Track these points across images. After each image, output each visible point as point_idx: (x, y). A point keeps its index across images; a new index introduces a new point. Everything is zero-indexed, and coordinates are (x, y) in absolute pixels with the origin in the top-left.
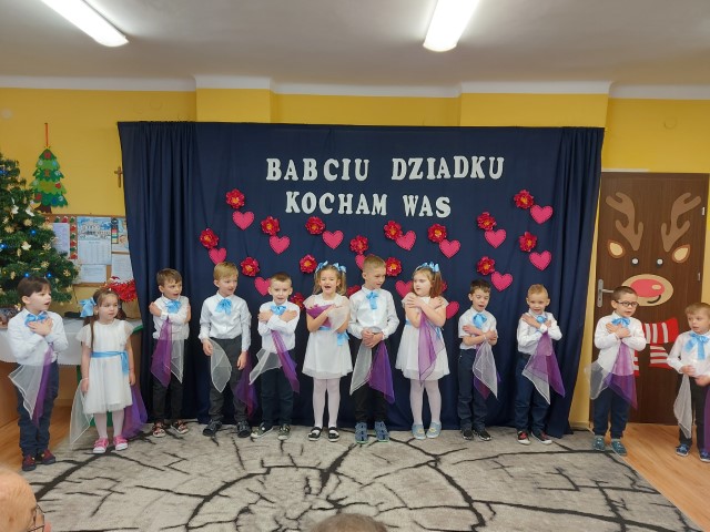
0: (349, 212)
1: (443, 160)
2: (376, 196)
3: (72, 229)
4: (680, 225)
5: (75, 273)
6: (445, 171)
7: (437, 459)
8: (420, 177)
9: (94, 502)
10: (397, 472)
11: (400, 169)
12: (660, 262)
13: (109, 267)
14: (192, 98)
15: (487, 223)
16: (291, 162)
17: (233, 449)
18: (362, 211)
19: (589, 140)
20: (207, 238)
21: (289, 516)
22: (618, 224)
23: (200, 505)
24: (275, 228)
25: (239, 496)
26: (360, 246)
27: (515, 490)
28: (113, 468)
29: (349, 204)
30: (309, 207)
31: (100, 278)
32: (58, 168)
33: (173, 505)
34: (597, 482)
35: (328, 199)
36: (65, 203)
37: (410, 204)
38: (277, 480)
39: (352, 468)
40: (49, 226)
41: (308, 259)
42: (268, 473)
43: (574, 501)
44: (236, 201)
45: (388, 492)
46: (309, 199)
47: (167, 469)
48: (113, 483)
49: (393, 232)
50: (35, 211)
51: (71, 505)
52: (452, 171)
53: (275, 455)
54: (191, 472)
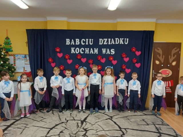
0: (88, 53)
1: (112, 39)
2: (95, 49)
3: (14, 58)
4: (174, 56)
5: (15, 70)
6: (113, 42)
7: (112, 117)
8: (107, 44)
9: (21, 130)
10: (101, 121)
11: (101, 41)
12: (169, 65)
13: (24, 68)
14: (46, 23)
15: (124, 56)
16: (73, 40)
17: (58, 115)
18: (91, 53)
19: (151, 34)
20: (50, 60)
21: (73, 133)
22: (158, 56)
23: (49, 131)
24: (68, 57)
25: (60, 128)
26: (91, 62)
27: (132, 125)
28: (26, 121)
29: (88, 51)
30: (77, 52)
31: (22, 71)
32: (10, 41)
33: (42, 131)
34: (153, 123)
35: (82, 50)
36: (12, 51)
37: (104, 51)
38: (70, 124)
39: (89, 120)
40: (8, 57)
41: (77, 66)
42: (67, 122)
43: (147, 128)
44: (58, 50)
45: (99, 127)
46: (77, 50)
47: (41, 121)
48: (26, 125)
49: (100, 58)
50: (4, 53)
51: (15, 131)
52: (115, 42)
53: (69, 117)
54: (47, 122)
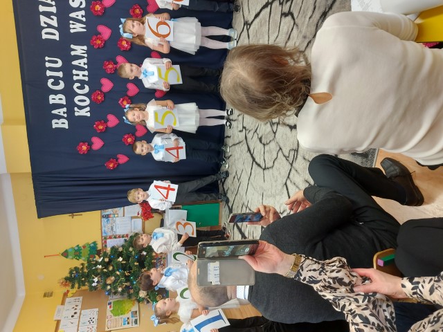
0: (86, 73)
3: (110, 238)
7: (246, 23)
11: (50, 33)
14: (15, 176)
16: (53, 112)
18: (85, 64)
20: (111, 166)
24: (102, 124)
25: (254, 143)
26: (110, 66)
29: (81, 73)
30: (85, 101)
32: (72, 248)
33: (255, 176)
35: (78, 88)
36: (95, 243)
37: (77, 28)
41: (122, 102)
42: (245, 128)
44: (84, 148)
46: (79, 101)
47: (240, 180)
49: (99, 42)
50: (100, 257)
54: (242, 169)
